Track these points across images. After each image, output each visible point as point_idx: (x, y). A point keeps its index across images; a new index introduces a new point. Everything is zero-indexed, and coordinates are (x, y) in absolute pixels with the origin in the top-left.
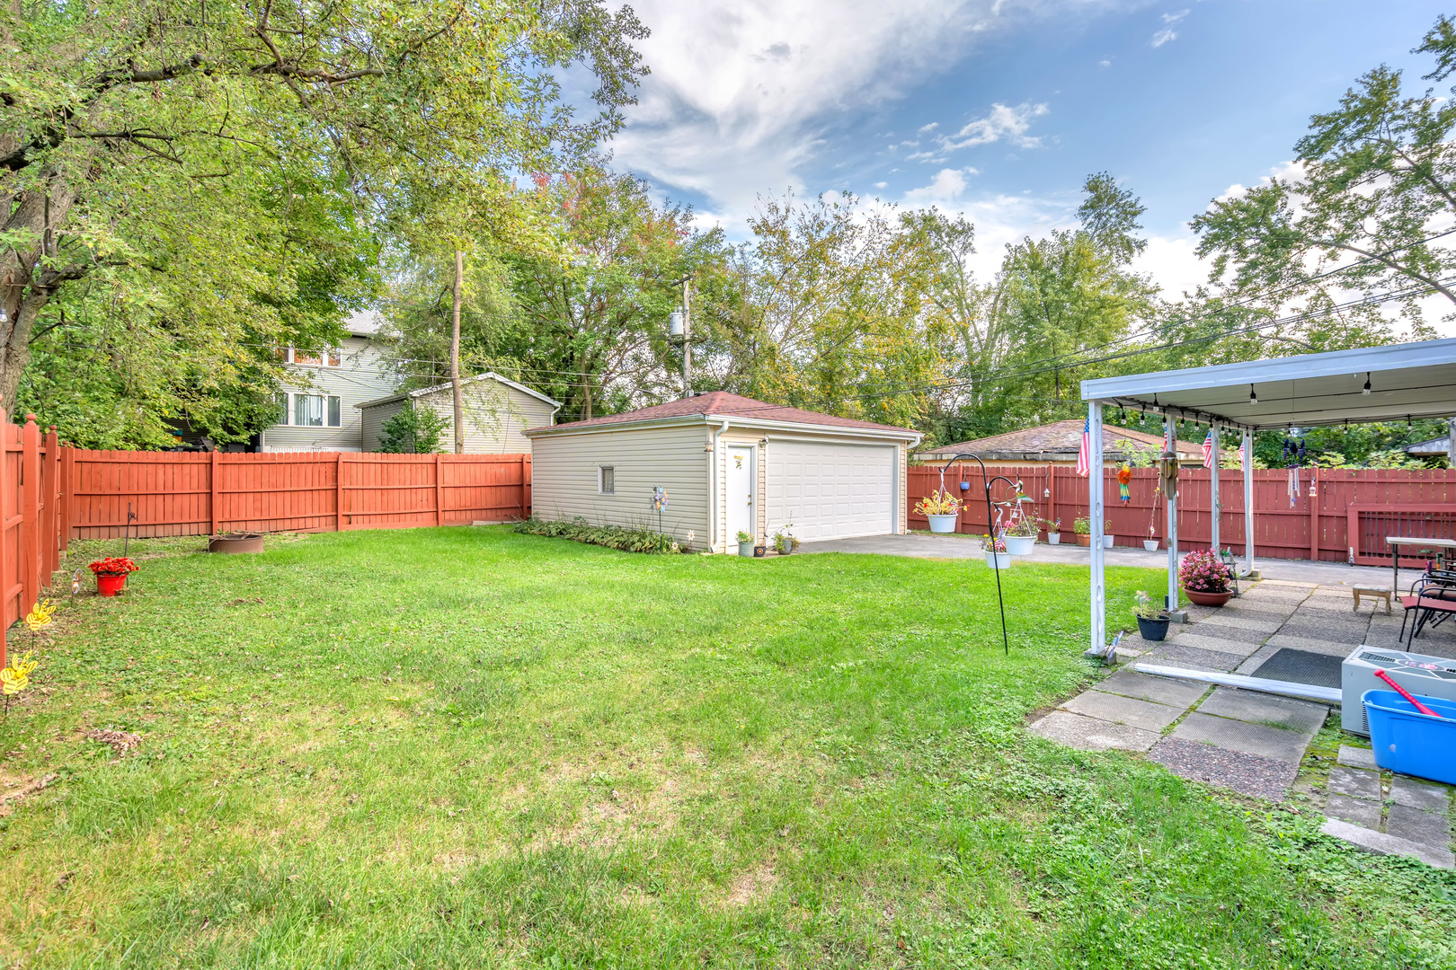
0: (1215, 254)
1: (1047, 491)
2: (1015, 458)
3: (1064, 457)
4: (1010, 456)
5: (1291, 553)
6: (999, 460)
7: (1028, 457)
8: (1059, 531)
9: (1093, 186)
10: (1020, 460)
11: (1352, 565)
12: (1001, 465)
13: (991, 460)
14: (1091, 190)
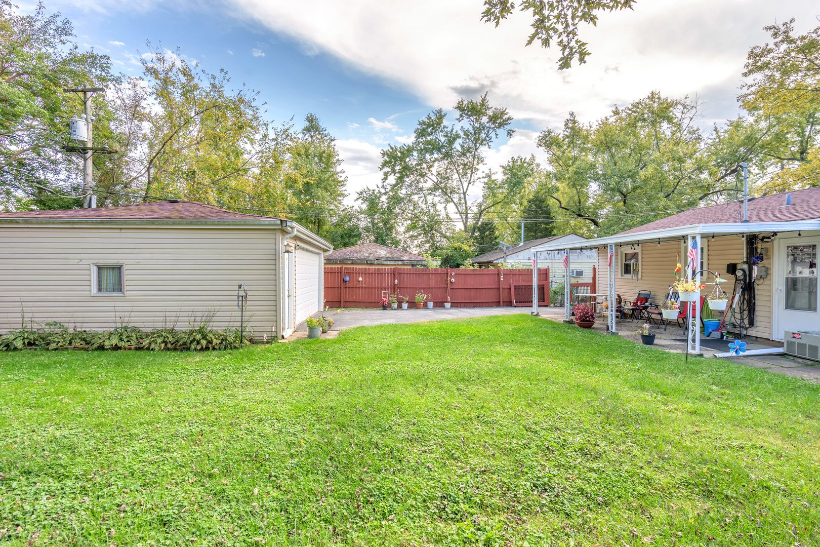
0: (386, 169)
1: (396, 281)
2: (361, 263)
3: (388, 263)
4: (359, 261)
5: (493, 304)
6: (352, 264)
7: (369, 262)
8: (407, 302)
9: (310, 119)
10: (364, 264)
11: (515, 307)
12: (355, 267)
13: (348, 264)
14: (309, 121)
